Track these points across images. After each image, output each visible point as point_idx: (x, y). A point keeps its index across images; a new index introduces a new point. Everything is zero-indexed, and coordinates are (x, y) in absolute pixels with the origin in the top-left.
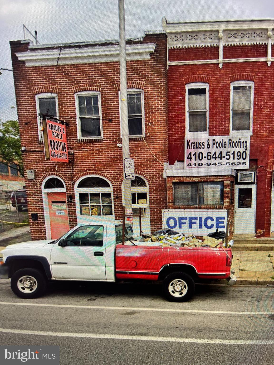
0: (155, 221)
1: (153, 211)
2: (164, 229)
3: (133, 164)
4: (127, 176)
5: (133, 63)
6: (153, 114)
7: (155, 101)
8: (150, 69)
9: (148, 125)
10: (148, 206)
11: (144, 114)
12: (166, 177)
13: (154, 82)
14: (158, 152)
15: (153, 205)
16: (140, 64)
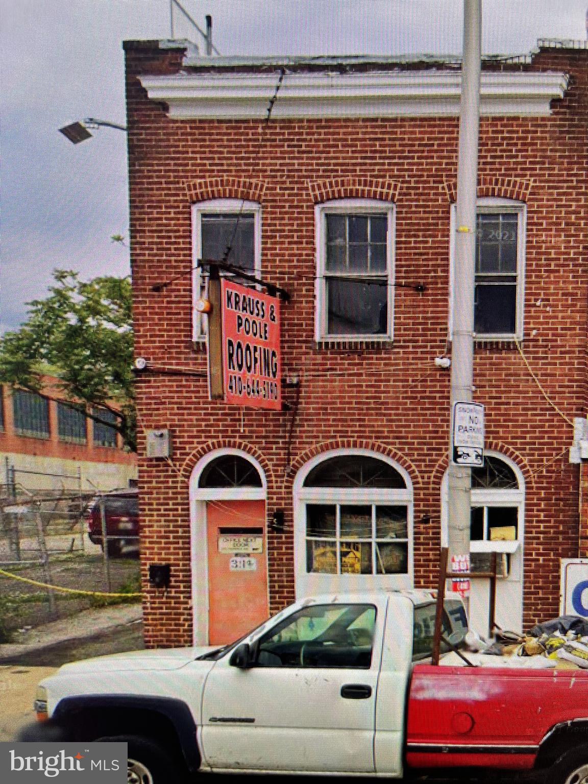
0: (538, 593)
1: (533, 564)
2: (565, 617)
3: (481, 418)
4: (460, 456)
5: (499, 123)
6: (552, 275)
7: (560, 236)
8: (548, 145)
9: (534, 306)
10: (519, 547)
11: (524, 274)
12: (579, 461)
13: (559, 181)
14: (560, 386)
15: (535, 546)
16: (520, 129)
